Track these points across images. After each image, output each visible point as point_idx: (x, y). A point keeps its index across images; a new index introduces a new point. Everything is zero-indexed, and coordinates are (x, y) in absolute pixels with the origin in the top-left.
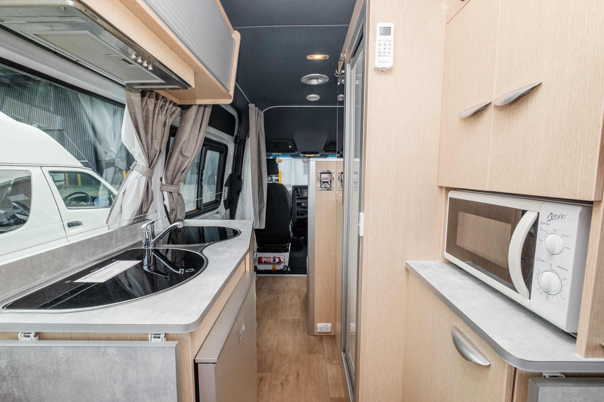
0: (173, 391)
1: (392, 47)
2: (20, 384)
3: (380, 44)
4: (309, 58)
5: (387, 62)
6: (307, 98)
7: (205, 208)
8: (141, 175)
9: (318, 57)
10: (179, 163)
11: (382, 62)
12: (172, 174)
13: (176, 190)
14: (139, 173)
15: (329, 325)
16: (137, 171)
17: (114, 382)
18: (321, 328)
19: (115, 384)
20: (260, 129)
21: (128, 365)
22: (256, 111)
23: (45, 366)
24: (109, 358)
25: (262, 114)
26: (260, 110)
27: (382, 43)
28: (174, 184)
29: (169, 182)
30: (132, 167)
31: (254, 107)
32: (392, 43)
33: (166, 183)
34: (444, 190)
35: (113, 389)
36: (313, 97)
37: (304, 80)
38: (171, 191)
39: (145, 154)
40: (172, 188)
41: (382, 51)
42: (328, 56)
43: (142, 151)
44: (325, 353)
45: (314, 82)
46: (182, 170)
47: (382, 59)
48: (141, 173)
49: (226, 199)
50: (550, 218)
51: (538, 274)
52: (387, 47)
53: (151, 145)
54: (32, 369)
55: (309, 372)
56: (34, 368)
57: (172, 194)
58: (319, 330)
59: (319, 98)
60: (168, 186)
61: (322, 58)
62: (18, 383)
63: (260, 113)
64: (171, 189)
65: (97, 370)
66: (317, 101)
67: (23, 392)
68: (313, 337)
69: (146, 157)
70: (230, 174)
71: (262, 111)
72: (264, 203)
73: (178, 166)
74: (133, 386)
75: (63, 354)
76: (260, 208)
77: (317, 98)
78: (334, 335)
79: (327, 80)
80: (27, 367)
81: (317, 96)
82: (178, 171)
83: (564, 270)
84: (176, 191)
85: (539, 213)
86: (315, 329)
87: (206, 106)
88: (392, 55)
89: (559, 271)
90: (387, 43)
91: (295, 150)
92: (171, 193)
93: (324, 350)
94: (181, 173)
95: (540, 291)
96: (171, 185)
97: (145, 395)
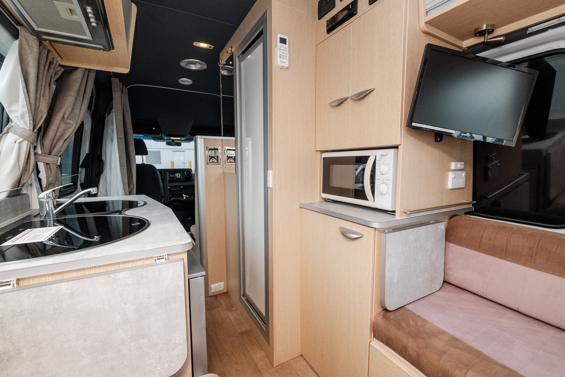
0: (182, 297)
1: (287, 52)
2: (5, 335)
3: (280, 49)
4: (195, 44)
5: (285, 63)
6: (180, 81)
7: (65, 190)
8: (21, 139)
9: (203, 45)
10: (60, 130)
11: (282, 62)
12: (51, 142)
13: (55, 161)
14: (19, 137)
15: (222, 283)
16: (16, 135)
17: (125, 303)
18: (215, 288)
19: (126, 305)
20: (124, 106)
21: (140, 285)
22: (120, 86)
23: (42, 307)
24: (120, 282)
25: (126, 90)
26: (124, 87)
27: (282, 49)
28: (52, 154)
29: (47, 151)
30: (7, 129)
31: (118, 81)
32: (287, 50)
33: (42, 153)
34: (319, 152)
35: (124, 311)
36: (186, 81)
37: (183, 64)
38: (49, 163)
39: (30, 115)
40: (50, 159)
41: (282, 54)
42: (213, 47)
43: (28, 111)
44: (223, 306)
45: (193, 67)
46: (65, 139)
47: (282, 60)
48: (21, 137)
49: (83, 181)
50: (381, 157)
51: (377, 187)
52: (285, 52)
53: (38, 104)
54: (25, 314)
55: (215, 323)
56: (26, 312)
57: (50, 165)
58: (213, 291)
59: (191, 82)
60: (45, 156)
61: (207, 47)
62: (4, 334)
63: (124, 89)
64: (48, 160)
65: (107, 297)
66: (189, 85)
67: (10, 342)
68: (209, 298)
69: (31, 118)
70: (87, 154)
71: (126, 87)
72: (134, 184)
73: (58, 134)
74: (145, 302)
75: (67, 289)
76: (130, 189)
77: (190, 82)
78: (226, 291)
79: (205, 67)
80: (17, 314)
81: (190, 80)
82: (59, 140)
83: (389, 181)
84: (55, 163)
85: (376, 156)
86: (209, 290)
87: (90, 70)
88: (288, 58)
89: (387, 182)
90: (285, 49)
91: (160, 132)
92: (48, 164)
93: (221, 304)
94: (63, 141)
95: (379, 195)
96: (49, 155)
97: (156, 308)
